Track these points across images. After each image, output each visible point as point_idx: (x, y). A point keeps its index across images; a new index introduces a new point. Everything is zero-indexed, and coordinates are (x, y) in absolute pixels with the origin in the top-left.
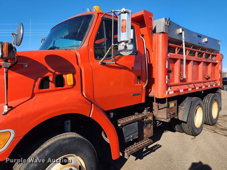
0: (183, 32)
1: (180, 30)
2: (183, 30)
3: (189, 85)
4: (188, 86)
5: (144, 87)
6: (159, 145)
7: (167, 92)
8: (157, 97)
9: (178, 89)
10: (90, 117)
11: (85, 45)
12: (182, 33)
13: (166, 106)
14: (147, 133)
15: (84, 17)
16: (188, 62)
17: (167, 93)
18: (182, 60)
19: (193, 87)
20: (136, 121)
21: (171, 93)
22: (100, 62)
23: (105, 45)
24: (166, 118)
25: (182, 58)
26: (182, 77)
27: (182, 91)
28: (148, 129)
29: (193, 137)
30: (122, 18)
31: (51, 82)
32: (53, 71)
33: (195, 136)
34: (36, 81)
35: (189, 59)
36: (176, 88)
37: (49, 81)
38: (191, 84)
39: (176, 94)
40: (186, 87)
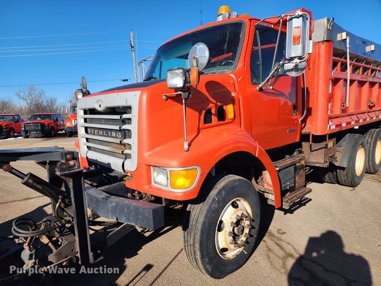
0: (348, 37)
1: (344, 35)
2: (347, 35)
3: (352, 116)
4: (351, 118)
5: (300, 120)
6: (307, 198)
7: (328, 126)
8: (314, 134)
9: (340, 122)
10: (256, 156)
11: (241, 66)
12: (346, 39)
13: (323, 146)
14: (298, 182)
15: (228, 26)
16: (352, 82)
17: (328, 128)
18: (346, 80)
19: (357, 119)
20: (292, 165)
21: (333, 127)
22: (257, 88)
23: (260, 64)
24: (323, 161)
25: (346, 78)
26: (344, 105)
27: (344, 125)
28: (300, 176)
29: (351, 188)
30: (294, 26)
31: (214, 115)
32: (215, 102)
33: (354, 187)
34: (200, 113)
35: (353, 79)
36: (337, 121)
37: (211, 114)
38: (353, 115)
39: (338, 129)
40: (348, 119)
